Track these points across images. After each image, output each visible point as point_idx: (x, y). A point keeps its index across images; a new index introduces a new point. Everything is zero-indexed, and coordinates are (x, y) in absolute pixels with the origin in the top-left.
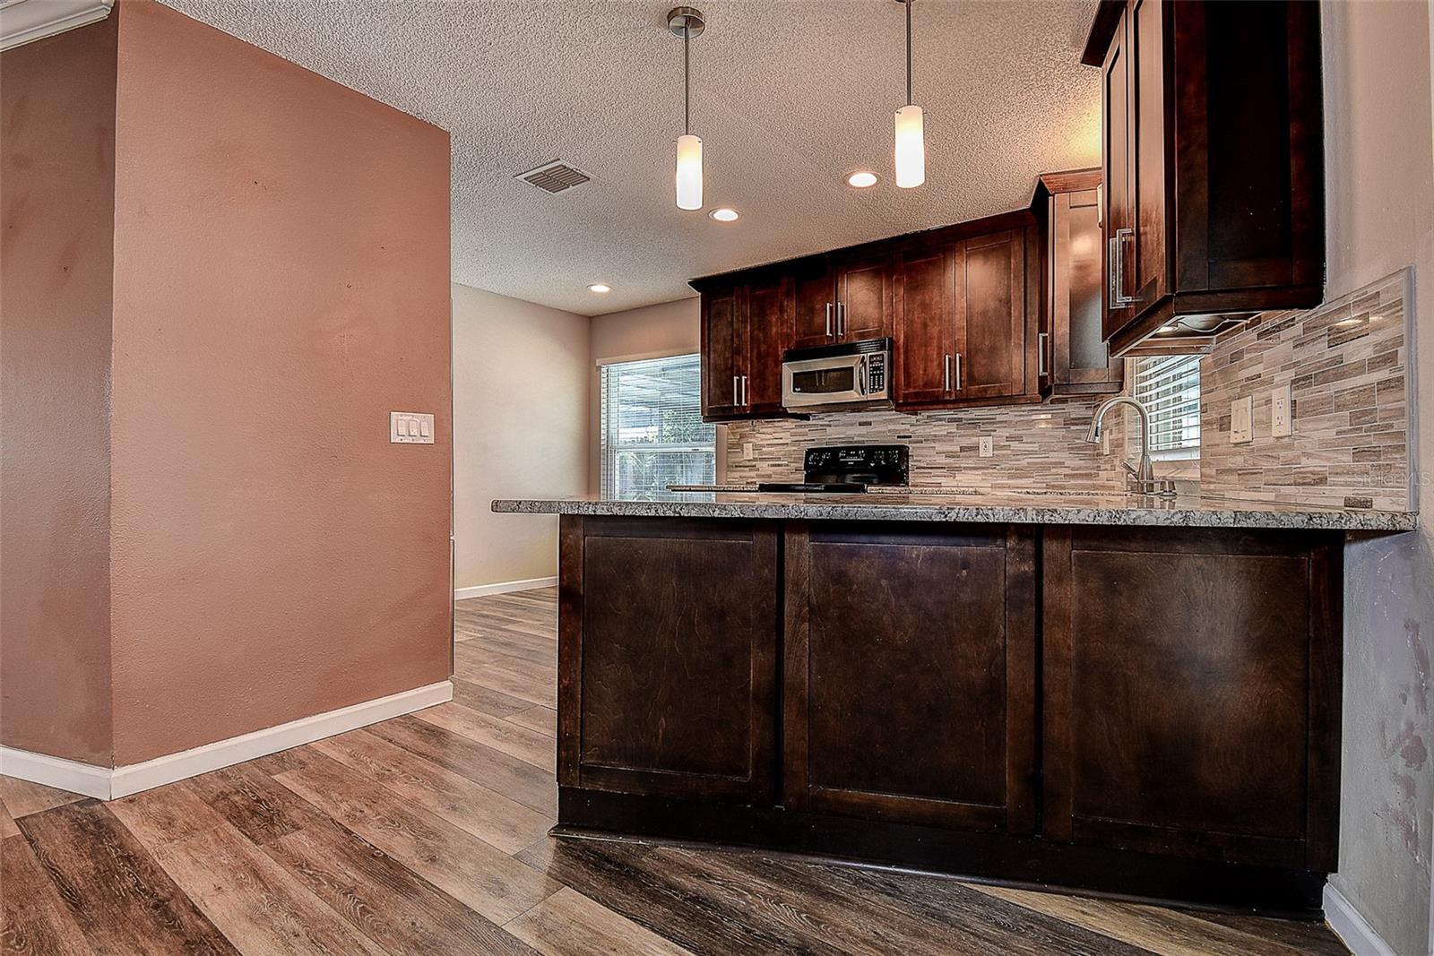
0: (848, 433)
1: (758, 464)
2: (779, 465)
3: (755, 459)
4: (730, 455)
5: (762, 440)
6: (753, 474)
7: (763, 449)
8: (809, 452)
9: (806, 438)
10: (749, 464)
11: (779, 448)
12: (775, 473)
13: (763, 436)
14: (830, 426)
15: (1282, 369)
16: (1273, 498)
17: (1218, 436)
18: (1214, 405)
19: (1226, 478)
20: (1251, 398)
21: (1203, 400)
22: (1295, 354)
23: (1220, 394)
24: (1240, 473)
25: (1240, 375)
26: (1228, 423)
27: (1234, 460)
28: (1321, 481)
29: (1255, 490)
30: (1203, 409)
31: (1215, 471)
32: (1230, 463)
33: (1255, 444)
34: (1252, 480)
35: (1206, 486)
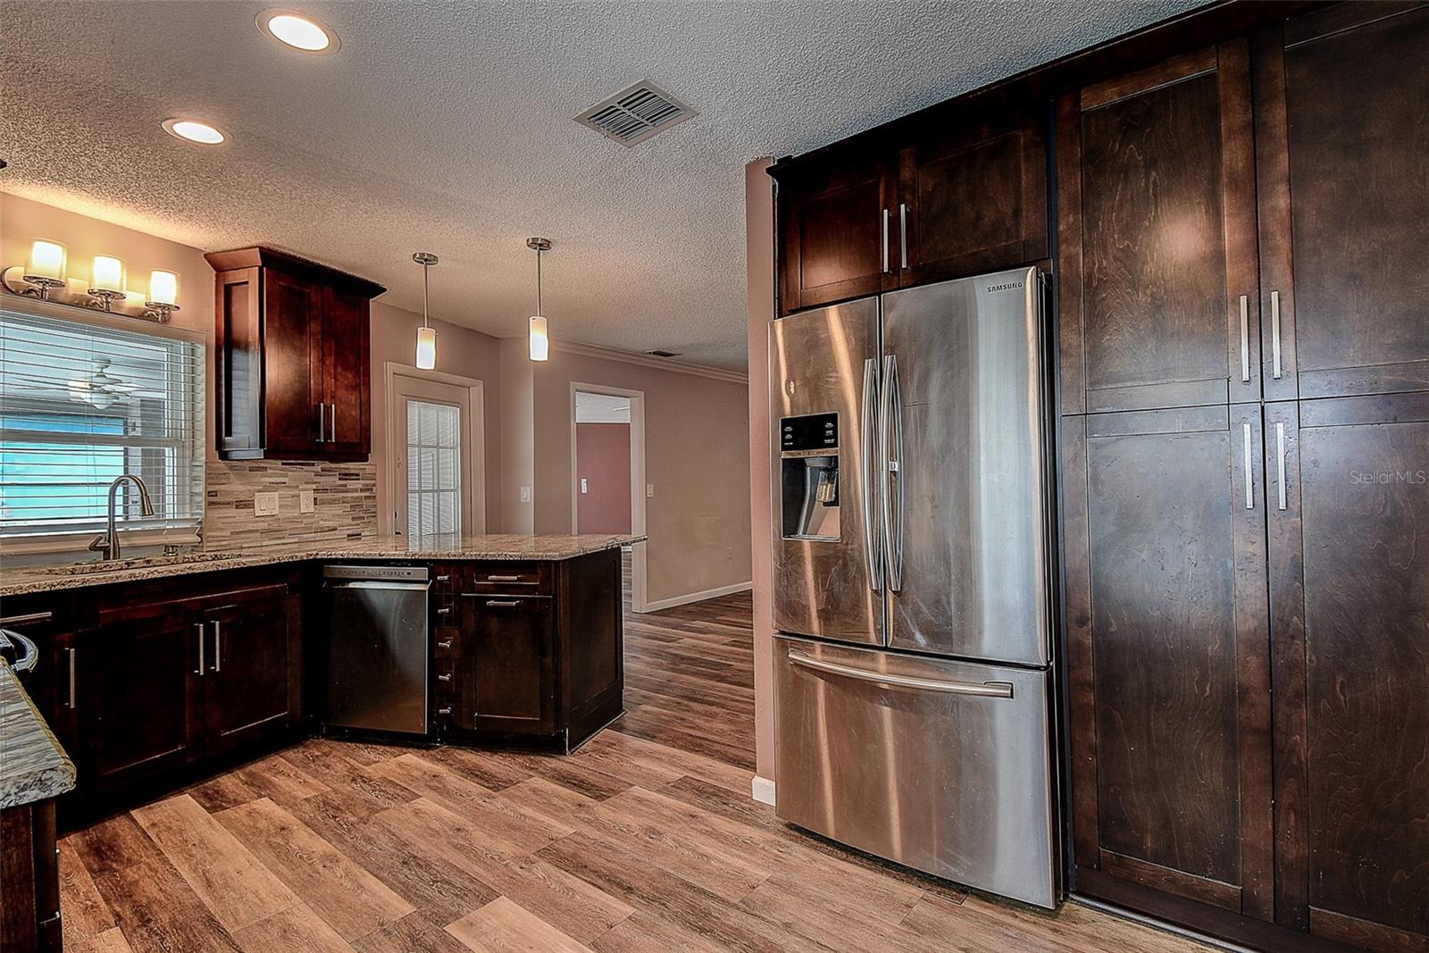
15: (306, 483)
16: (296, 540)
17: (233, 512)
18: (227, 493)
19: (243, 536)
20: (277, 493)
21: (212, 488)
22: (317, 479)
23: (236, 487)
24: (263, 532)
25: (263, 480)
26: (247, 504)
27: (256, 525)
28: (333, 530)
29: (279, 538)
30: (210, 494)
31: (228, 533)
32: (250, 527)
33: (280, 516)
34: (276, 534)
35: (215, 543)
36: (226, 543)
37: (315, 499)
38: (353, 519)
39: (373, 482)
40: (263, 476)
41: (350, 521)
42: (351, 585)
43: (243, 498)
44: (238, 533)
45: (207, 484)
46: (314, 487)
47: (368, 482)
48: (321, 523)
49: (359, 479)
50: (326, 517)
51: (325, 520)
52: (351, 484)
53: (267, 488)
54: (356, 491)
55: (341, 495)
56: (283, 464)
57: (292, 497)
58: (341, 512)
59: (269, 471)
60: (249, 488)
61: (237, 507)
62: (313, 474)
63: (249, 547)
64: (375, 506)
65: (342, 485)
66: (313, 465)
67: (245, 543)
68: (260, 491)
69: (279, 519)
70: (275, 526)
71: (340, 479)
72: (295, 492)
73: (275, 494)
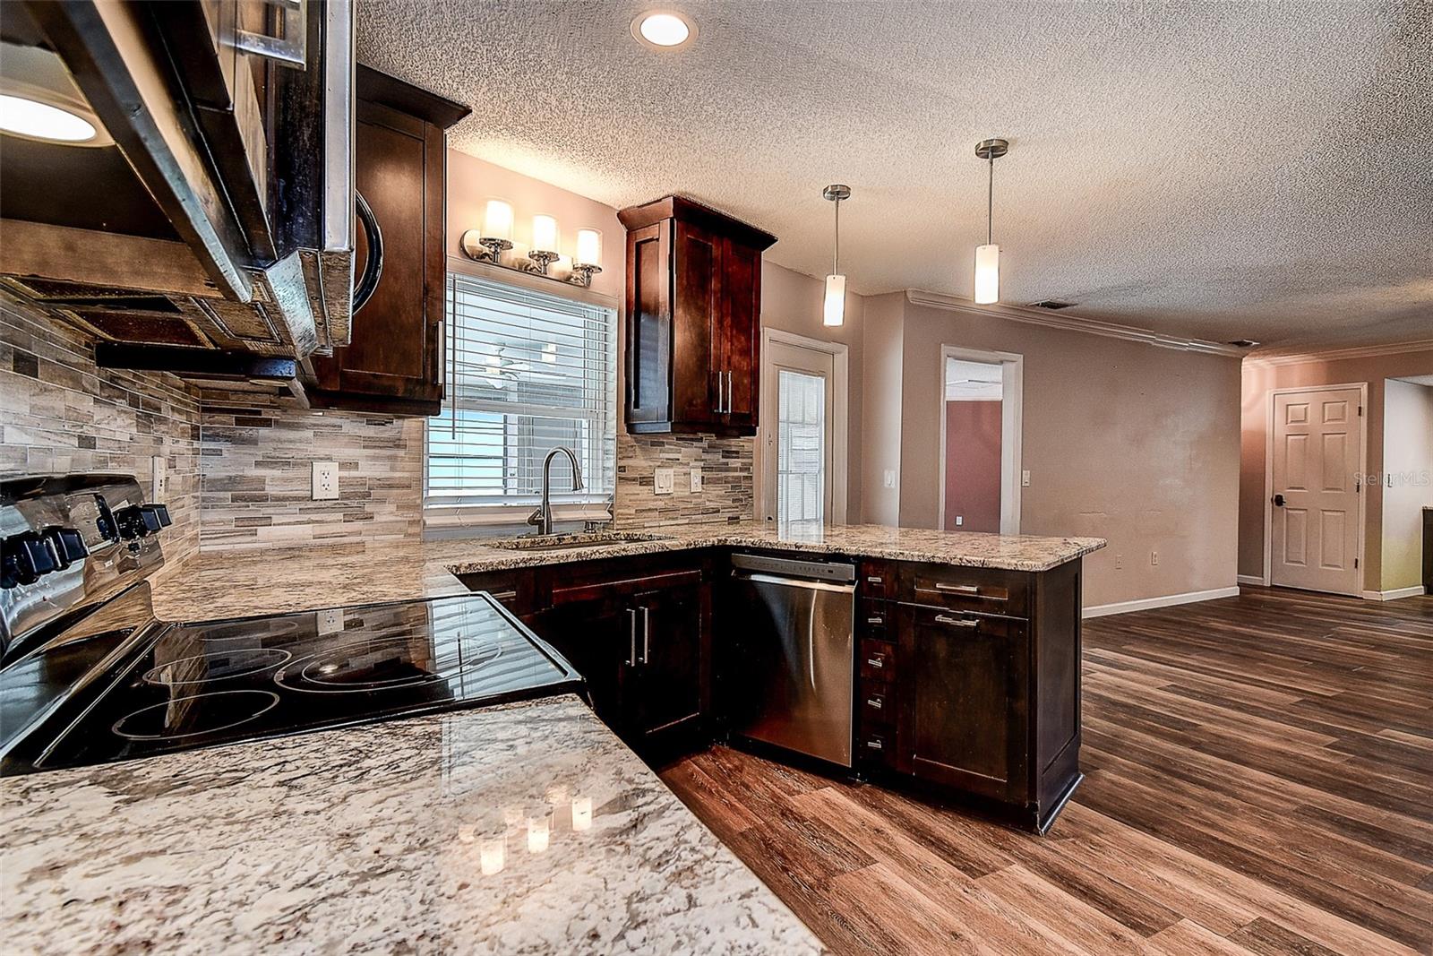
15: (696, 460)
16: (687, 521)
17: (637, 488)
18: (634, 468)
19: (645, 514)
20: (673, 470)
21: (622, 463)
22: (704, 456)
23: (639, 463)
24: (660, 511)
25: (662, 455)
26: (647, 481)
27: (655, 503)
28: (714, 512)
29: (673, 519)
30: (621, 469)
31: (632, 512)
32: (651, 505)
33: (675, 495)
34: (671, 515)
35: (623, 522)
36: (631, 521)
37: (703, 477)
38: (734, 501)
39: (750, 461)
40: (661, 452)
41: (730, 503)
42: (754, 577)
43: (645, 474)
44: (641, 512)
45: (618, 459)
46: (702, 464)
47: (744, 461)
48: (707, 503)
49: (738, 458)
50: (711, 497)
51: (710, 501)
52: (732, 462)
53: (664, 465)
54: (735, 470)
55: (724, 474)
56: (677, 439)
57: (685, 474)
58: (723, 492)
59: (666, 446)
60: (652, 464)
61: (641, 484)
62: (701, 450)
63: (650, 527)
64: (751, 487)
65: (724, 464)
66: (701, 440)
67: (647, 522)
68: (659, 467)
69: (674, 499)
70: (670, 505)
71: (723, 457)
72: (686, 470)
73: (671, 471)
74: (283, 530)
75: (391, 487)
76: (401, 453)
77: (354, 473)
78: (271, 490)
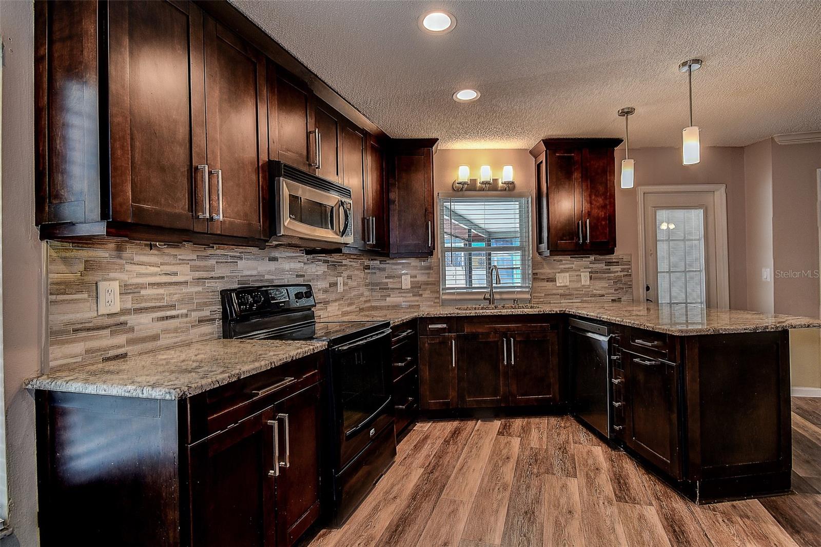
0: (259, 269)
1: (132, 320)
2: (172, 317)
3: (124, 312)
4: (53, 308)
5: (140, 275)
6: (121, 339)
7: (143, 292)
8: (225, 295)
9: (213, 274)
10: (111, 321)
11: (172, 289)
12: (166, 331)
13: (142, 269)
14: (241, 258)
15: (584, 268)
16: (580, 301)
17: (545, 284)
18: (543, 274)
19: (551, 296)
20: (568, 274)
21: (535, 271)
22: (591, 266)
23: (546, 270)
24: (561, 295)
26: (553, 280)
27: (557, 291)
28: (601, 296)
29: (570, 299)
30: (534, 274)
31: (543, 295)
32: (554, 292)
33: (570, 287)
34: (568, 297)
35: (537, 300)
36: (542, 300)
37: (590, 277)
38: (615, 290)
39: (628, 267)
40: (560, 265)
41: (613, 291)
43: (551, 276)
44: (549, 295)
45: (533, 269)
46: (590, 270)
47: (623, 267)
48: (594, 291)
49: (619, 265)
50: (597, 288)
51: (597, 290)
52: (613, 268)
53: (562, 271)
54: (617, 272)
55: (607, 275)
56: (571, 258)
57: (577, 276)
58: (607, 285)
59: (564, 262)
60: (555, 271)
61: (547, 281)
62: (589, 263)
63: (554, 303)
64: (631, 281)
65: (607, 269)
66: (589, 257)
67: (552, 300)
68: (559, 273)
69: (569, 289)
70: (567, 292)
71: (605, 265)
72: (578, 273)
73: (567, 274)
74: (393, 299)
75: (428, 284)
76: (432, 271)
77: (415, 279)
78: (390, 286)
